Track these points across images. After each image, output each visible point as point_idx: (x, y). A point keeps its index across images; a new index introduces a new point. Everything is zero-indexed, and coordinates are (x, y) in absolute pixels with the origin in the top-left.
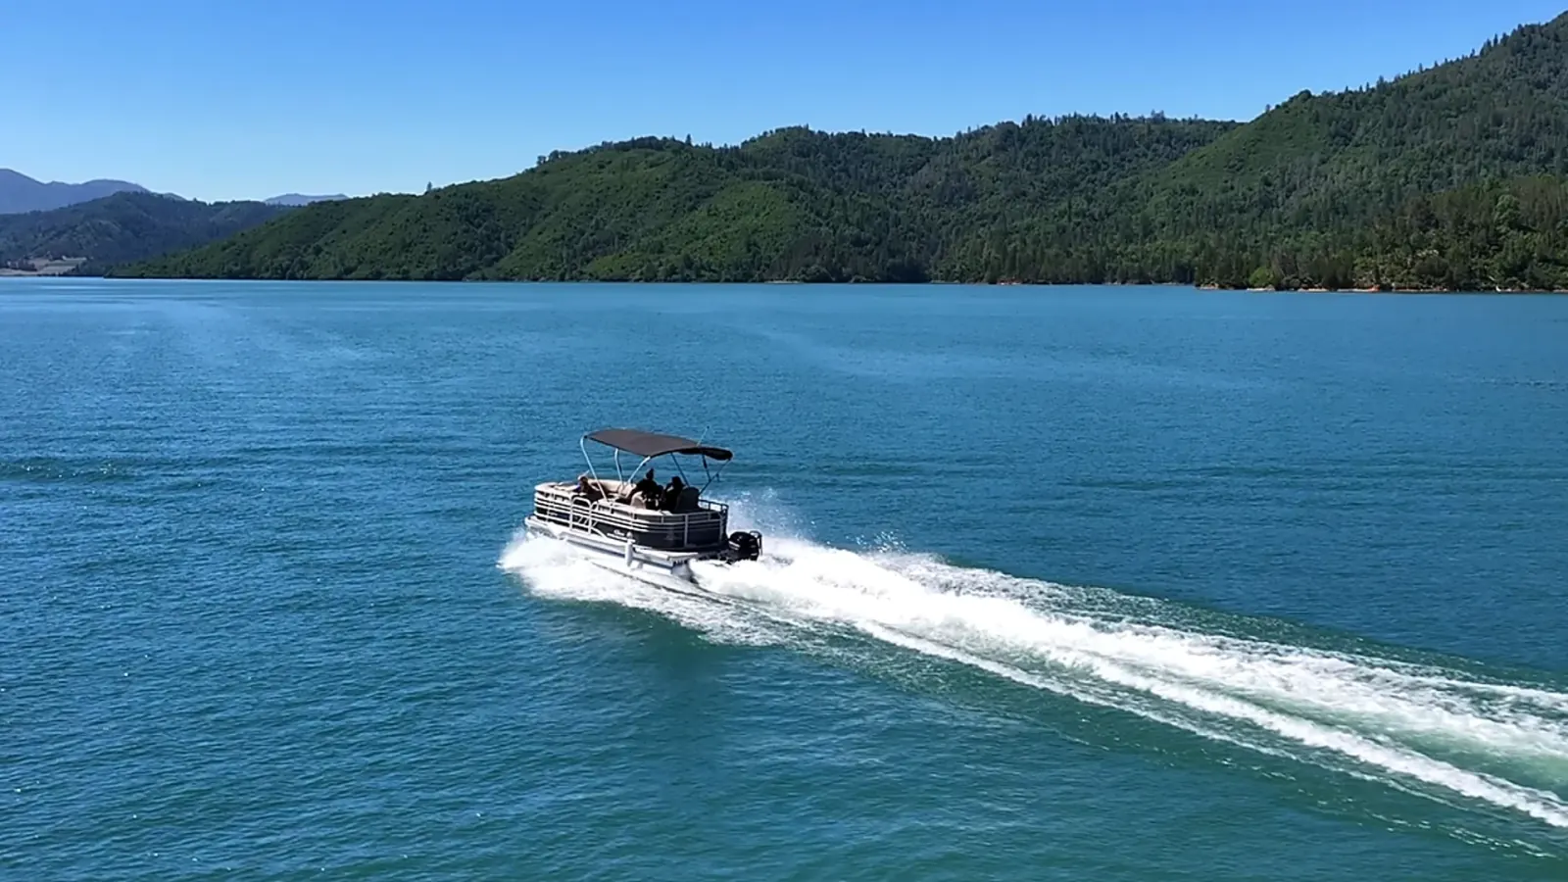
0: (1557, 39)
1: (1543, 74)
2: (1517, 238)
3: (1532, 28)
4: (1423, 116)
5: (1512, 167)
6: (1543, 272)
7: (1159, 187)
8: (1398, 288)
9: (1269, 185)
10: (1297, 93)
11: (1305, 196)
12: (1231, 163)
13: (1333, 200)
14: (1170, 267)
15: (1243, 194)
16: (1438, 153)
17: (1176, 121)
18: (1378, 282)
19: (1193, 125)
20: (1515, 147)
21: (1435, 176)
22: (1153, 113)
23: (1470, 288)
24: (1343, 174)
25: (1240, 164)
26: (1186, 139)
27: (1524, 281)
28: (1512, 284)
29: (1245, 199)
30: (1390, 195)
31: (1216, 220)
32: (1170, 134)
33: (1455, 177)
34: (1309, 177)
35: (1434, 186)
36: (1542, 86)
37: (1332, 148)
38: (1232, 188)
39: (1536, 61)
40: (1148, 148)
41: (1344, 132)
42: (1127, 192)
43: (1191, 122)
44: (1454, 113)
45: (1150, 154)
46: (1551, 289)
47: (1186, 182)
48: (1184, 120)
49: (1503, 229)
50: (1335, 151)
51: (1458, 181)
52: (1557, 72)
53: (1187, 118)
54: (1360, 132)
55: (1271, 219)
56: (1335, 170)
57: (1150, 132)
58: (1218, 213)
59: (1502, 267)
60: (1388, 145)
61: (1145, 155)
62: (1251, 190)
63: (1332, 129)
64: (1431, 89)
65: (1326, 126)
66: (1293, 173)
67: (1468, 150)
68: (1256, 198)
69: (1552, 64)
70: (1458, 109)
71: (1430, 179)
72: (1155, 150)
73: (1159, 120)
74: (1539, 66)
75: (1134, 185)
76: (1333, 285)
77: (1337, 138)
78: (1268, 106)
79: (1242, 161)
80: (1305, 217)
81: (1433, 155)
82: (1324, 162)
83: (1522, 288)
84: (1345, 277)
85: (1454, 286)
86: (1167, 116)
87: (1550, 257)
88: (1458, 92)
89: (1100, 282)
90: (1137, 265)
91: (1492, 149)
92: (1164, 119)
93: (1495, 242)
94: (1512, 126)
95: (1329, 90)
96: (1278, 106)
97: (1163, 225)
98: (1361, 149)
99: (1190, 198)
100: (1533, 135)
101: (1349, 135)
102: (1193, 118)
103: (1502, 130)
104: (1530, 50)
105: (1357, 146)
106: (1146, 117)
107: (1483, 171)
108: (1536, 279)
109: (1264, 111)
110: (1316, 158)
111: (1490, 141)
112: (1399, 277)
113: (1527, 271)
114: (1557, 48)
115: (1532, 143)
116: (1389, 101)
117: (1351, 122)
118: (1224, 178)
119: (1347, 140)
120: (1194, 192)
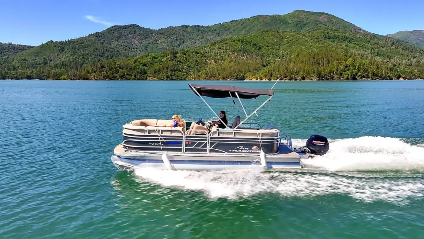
0: (104, 35)
1: (102, 41)
2: (121, 70)
3: (99, 33)
4: (80, 47)
5: (101, 58)
6: (128, 77)
7: (15, 59)
8: (99, 80)
9: (45, 59)
10: (49, 41)
11: (55, 62)
12: (35, 54)
13: (63, 63)
14: (25, 76)
15: (39, 61)
16: (85, 55)
17: (15, 45)
18: (95, 78)
19: (20, 46)
20: (101, 54)
21: (85, 59)
22: (9, 42)
23: (114, 80)
24: (64, 58)
25: (37, 55)
26: (19, 49)
27: (124, 78)
28: (122, 79)
29: (40, 62)
30: (76, 62)
31: (33, 66)
32: (14, 48)
33: (89, 59)
34: (55, 58)
35: (85, 61)
36: (102, 43)
37: (60, 52)
38: (36, 60)
39: (100, 39)
40: (9, 50)
41: (62, 49)
42: (6, 59)
43: (19, 45)
44: (86, 47)
45: (9, 52)
46: (130, 80)
47: (23, 58)
48: (17, 45)
49: (118, 69)
50: (60, 53)
51: (90, 60)
52: (105, 41)
53: (18, 44)
54: (66, 49)
55: (48, 66)
56: (61, 57)
57: (8, 47)
58: (33, 65)
59: (120, 76)
60: (73, 52)
61: (8, 52)
62: (41, 60)
63: (59, 48)
64: (80, 42)
65: (58, 48)
66: (51, 57)
67: (92, 54)
68: (43, 62)
69: (103, 40)
70: (87, 46)
71: (84, 59)
72: (10, 51)
73: (10, 44)
74: (101, 39)
75: (8, 58)
76: (84, 79)
77: (61, 51)
78: (43, 43)
79: (37, 54)
80: (56, 66)
81: (84, 55)
82: (58, 55)
83: (124, 80)
84: (87, 77)
85: (111, 79)
86: (13, 43)
87: (129, 74)
88: (86, 43)
89: (4, 79)
90: (15, 75)
91: (96, 54)
92: (12, 44)
93: (117, 71)
94: (100, 50)
95: (57, 41)
96: (45, 43)
97: (18, 67)
98: (67, 53)
99: (25, 61)
100: (104, 52)
101: (63, 50)
102: (20, 44)
103: (98, 51)
104: (99, 36)
105: (66, 52)
106: (7, 43)
107: (95, 58)
108: (127, 78)
109: (42, 44)
110: (56, 54)
111: (96, 53)
112: (99, 77)
113: (125, 76)
114: (104, 37)
115: (104, 54)
116: (71, 44)
117: (63, 48)
118: (33, 57)
119: (63, 51)
120: (25, 60)
